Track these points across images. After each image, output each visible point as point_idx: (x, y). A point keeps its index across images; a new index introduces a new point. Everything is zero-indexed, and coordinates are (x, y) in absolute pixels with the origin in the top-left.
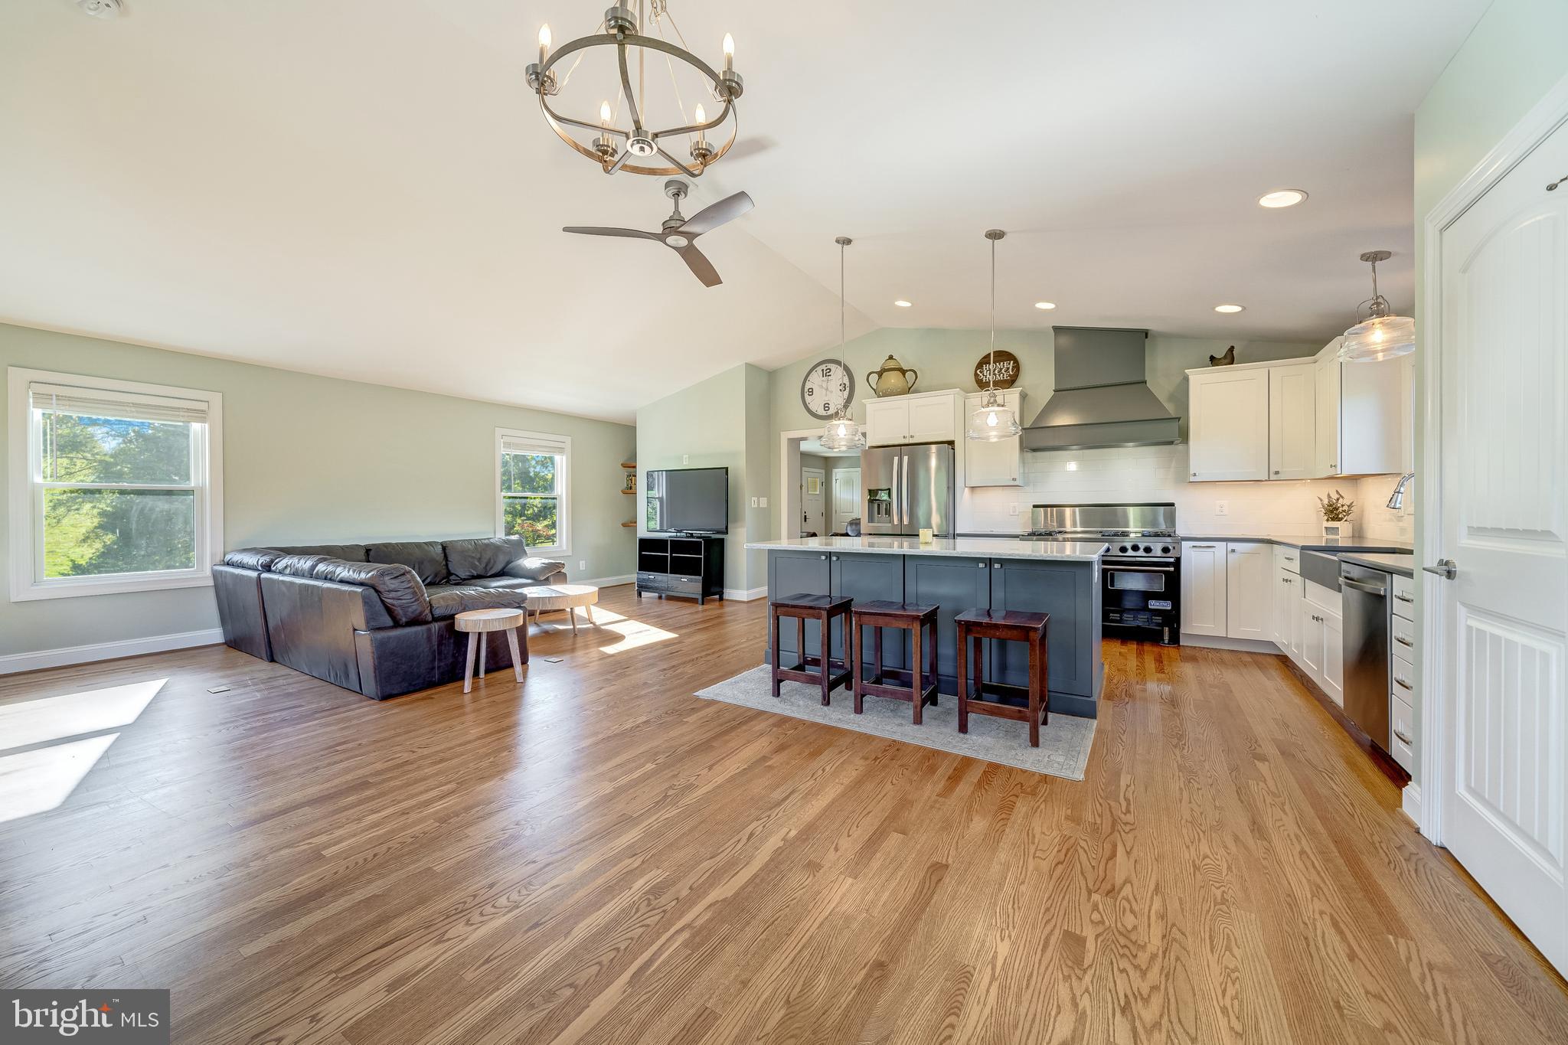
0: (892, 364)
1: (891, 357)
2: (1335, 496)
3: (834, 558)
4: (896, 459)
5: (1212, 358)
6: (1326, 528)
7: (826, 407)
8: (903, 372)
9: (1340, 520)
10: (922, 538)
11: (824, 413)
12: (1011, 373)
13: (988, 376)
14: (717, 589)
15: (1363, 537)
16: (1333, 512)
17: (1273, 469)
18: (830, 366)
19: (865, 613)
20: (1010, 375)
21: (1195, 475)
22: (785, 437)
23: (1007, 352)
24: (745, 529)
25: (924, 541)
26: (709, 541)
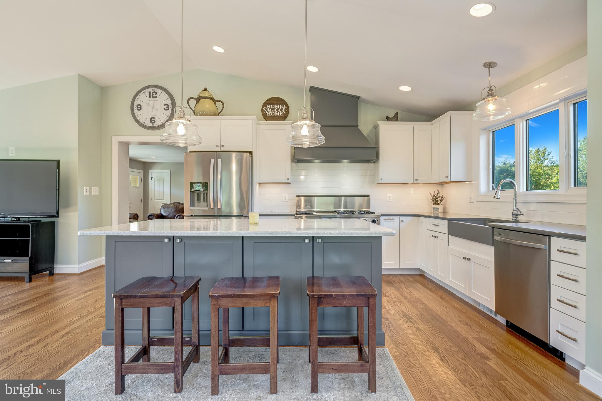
0: (206, 94)
1: (205, 89)
2: (437, 192)
3: (178, 241)
4: (212, 161)
5: (387, 117)
6: (433, 208)
7: (153, 120)
8: (215, 101)
9: (439, 204)
10: (251, 220)
11: (151, 125)
12: (284, 112)
13: (270, 112)
14: (47, 266)
15: (446, 213)
16: (436, 200)
17: (415, 178)
18: (155, 90)
19: (223, 297)
20: (283, 113)
21: (382, 180)
22: (115, 140)
23: (281, 99)
24: (77, 213)
25: (253, 222)
26: (37, 224)
